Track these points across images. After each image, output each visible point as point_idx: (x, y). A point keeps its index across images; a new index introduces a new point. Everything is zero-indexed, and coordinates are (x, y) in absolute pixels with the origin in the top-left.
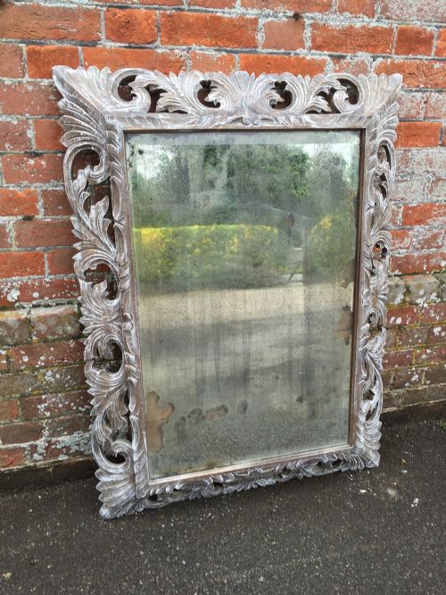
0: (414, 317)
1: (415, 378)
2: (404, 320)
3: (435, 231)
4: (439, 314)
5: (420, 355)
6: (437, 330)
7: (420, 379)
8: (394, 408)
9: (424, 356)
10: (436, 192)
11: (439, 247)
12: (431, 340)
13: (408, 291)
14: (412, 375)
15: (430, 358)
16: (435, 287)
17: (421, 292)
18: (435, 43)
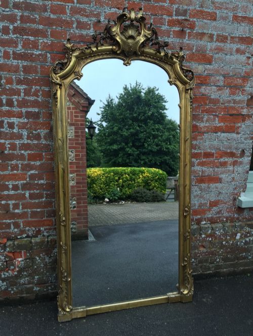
0: (216, 238)
1: (218, 260)
2: (212, 239)
3: (221, 209)
4: (224, 237)
5: (219, 251)
6: (224, 243)
7: (220, 260)
8: (211, 272)
9: (220, 252)
10: (219, 197)
11: (223, 214)
12: (222, 246)
13: (213, 229)
14: (217, 259)
15: (222, 253)
16: (222, 227)
17: (217, 229)
18: (215, 155)
